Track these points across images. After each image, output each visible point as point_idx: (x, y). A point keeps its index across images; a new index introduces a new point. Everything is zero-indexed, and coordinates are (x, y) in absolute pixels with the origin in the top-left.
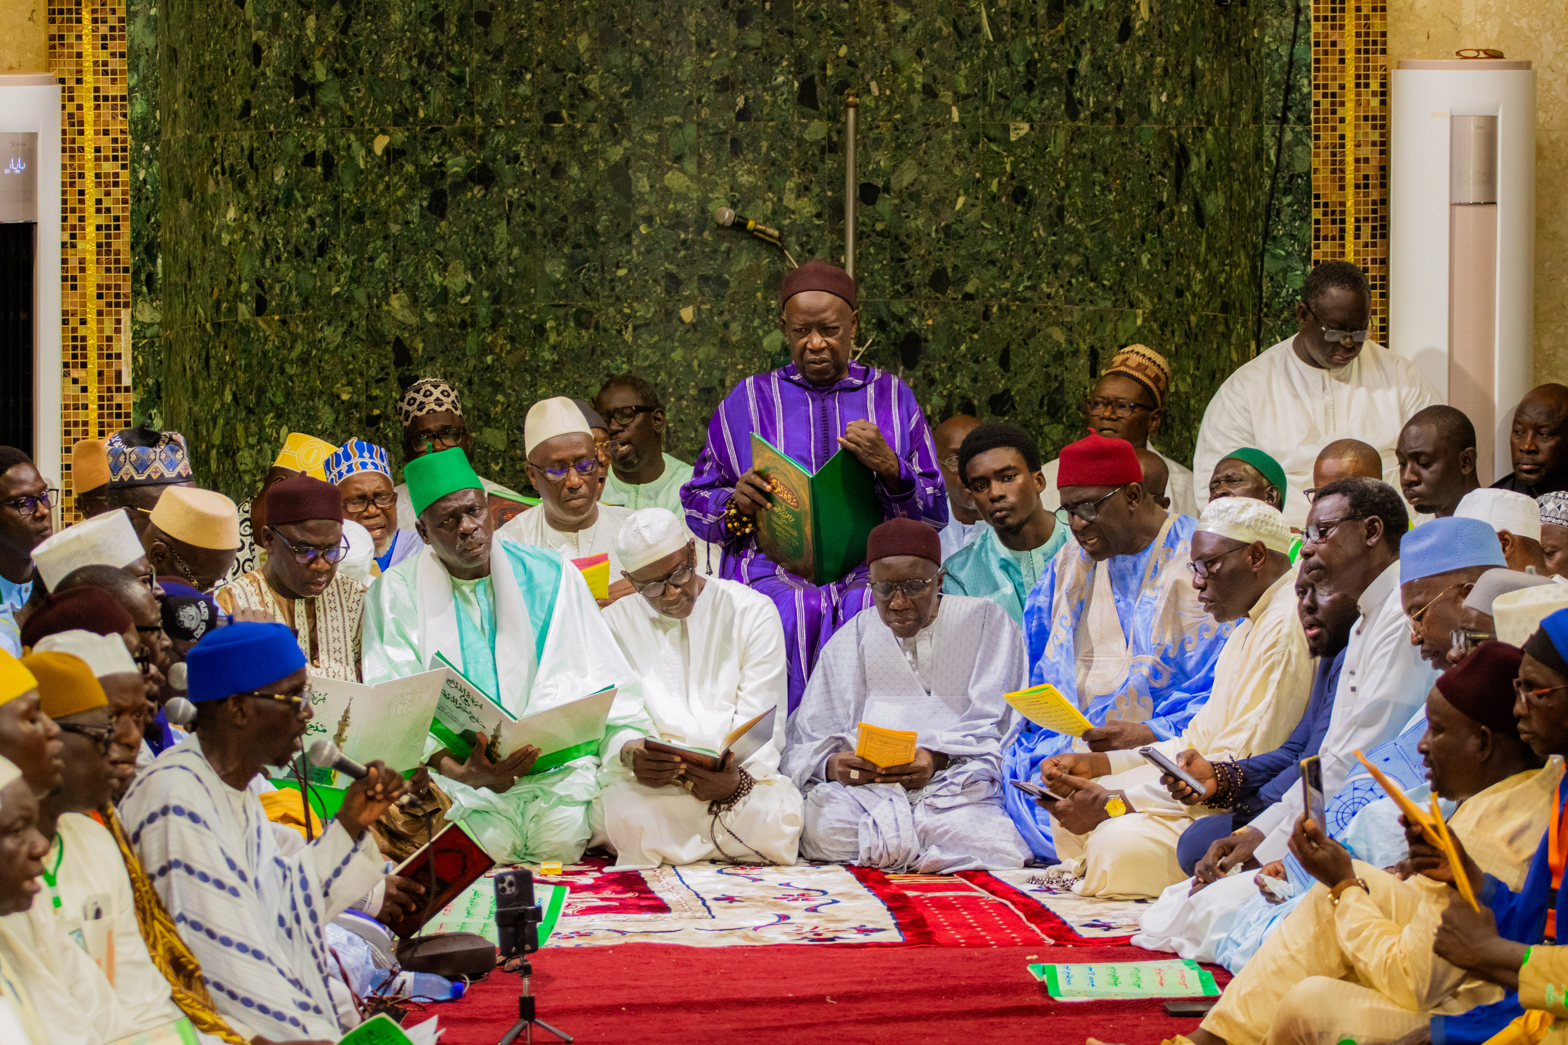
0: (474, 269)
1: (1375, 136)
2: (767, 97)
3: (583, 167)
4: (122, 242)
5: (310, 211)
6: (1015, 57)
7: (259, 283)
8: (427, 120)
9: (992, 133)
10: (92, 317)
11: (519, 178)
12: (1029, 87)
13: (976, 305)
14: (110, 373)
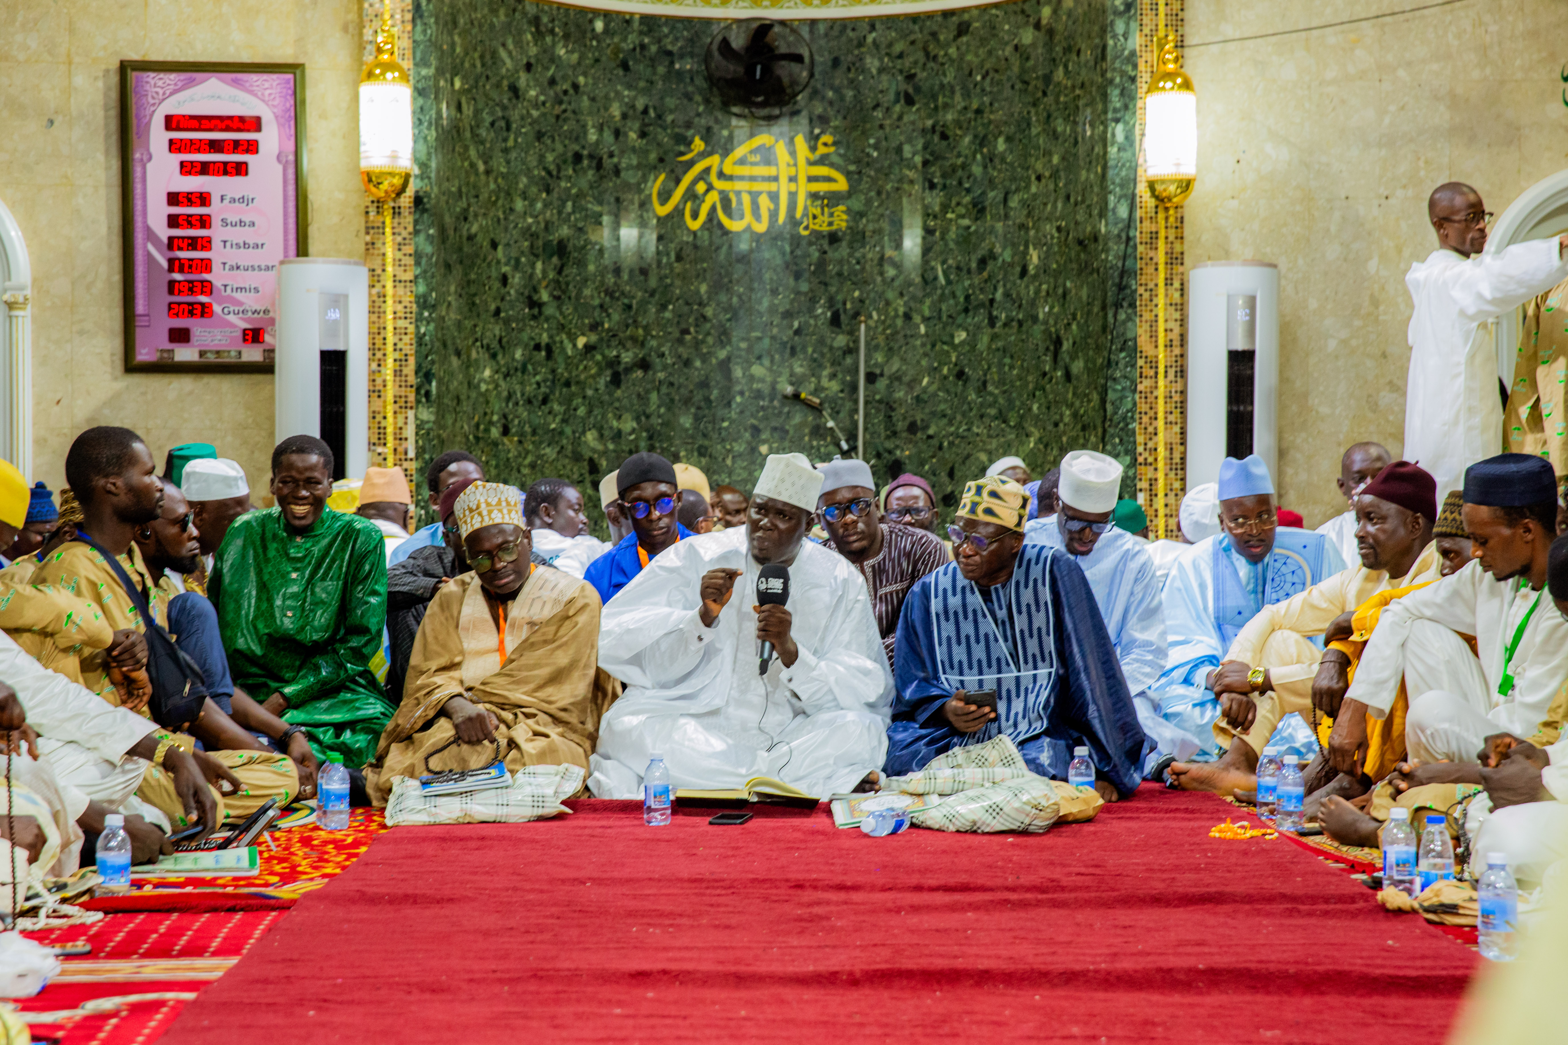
0: (637, 419)
1: (1177, 315)
2: (812, 322)
3: (704, 362)
4: (410, 368)
5: (538, 378)
6: (958, 293)
7: (505, 416)
8: (609, 330)
9: (945, 339)
10: (390, 415)
11: (665, 367)
12: (966, 310)
13: (935, 442)
14: (400, 449)
